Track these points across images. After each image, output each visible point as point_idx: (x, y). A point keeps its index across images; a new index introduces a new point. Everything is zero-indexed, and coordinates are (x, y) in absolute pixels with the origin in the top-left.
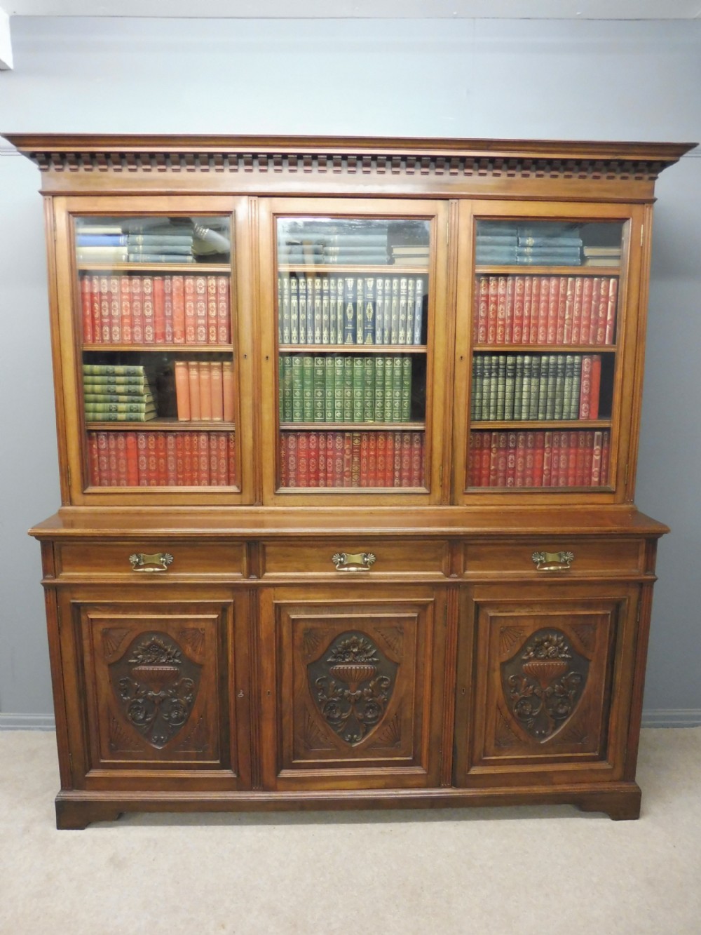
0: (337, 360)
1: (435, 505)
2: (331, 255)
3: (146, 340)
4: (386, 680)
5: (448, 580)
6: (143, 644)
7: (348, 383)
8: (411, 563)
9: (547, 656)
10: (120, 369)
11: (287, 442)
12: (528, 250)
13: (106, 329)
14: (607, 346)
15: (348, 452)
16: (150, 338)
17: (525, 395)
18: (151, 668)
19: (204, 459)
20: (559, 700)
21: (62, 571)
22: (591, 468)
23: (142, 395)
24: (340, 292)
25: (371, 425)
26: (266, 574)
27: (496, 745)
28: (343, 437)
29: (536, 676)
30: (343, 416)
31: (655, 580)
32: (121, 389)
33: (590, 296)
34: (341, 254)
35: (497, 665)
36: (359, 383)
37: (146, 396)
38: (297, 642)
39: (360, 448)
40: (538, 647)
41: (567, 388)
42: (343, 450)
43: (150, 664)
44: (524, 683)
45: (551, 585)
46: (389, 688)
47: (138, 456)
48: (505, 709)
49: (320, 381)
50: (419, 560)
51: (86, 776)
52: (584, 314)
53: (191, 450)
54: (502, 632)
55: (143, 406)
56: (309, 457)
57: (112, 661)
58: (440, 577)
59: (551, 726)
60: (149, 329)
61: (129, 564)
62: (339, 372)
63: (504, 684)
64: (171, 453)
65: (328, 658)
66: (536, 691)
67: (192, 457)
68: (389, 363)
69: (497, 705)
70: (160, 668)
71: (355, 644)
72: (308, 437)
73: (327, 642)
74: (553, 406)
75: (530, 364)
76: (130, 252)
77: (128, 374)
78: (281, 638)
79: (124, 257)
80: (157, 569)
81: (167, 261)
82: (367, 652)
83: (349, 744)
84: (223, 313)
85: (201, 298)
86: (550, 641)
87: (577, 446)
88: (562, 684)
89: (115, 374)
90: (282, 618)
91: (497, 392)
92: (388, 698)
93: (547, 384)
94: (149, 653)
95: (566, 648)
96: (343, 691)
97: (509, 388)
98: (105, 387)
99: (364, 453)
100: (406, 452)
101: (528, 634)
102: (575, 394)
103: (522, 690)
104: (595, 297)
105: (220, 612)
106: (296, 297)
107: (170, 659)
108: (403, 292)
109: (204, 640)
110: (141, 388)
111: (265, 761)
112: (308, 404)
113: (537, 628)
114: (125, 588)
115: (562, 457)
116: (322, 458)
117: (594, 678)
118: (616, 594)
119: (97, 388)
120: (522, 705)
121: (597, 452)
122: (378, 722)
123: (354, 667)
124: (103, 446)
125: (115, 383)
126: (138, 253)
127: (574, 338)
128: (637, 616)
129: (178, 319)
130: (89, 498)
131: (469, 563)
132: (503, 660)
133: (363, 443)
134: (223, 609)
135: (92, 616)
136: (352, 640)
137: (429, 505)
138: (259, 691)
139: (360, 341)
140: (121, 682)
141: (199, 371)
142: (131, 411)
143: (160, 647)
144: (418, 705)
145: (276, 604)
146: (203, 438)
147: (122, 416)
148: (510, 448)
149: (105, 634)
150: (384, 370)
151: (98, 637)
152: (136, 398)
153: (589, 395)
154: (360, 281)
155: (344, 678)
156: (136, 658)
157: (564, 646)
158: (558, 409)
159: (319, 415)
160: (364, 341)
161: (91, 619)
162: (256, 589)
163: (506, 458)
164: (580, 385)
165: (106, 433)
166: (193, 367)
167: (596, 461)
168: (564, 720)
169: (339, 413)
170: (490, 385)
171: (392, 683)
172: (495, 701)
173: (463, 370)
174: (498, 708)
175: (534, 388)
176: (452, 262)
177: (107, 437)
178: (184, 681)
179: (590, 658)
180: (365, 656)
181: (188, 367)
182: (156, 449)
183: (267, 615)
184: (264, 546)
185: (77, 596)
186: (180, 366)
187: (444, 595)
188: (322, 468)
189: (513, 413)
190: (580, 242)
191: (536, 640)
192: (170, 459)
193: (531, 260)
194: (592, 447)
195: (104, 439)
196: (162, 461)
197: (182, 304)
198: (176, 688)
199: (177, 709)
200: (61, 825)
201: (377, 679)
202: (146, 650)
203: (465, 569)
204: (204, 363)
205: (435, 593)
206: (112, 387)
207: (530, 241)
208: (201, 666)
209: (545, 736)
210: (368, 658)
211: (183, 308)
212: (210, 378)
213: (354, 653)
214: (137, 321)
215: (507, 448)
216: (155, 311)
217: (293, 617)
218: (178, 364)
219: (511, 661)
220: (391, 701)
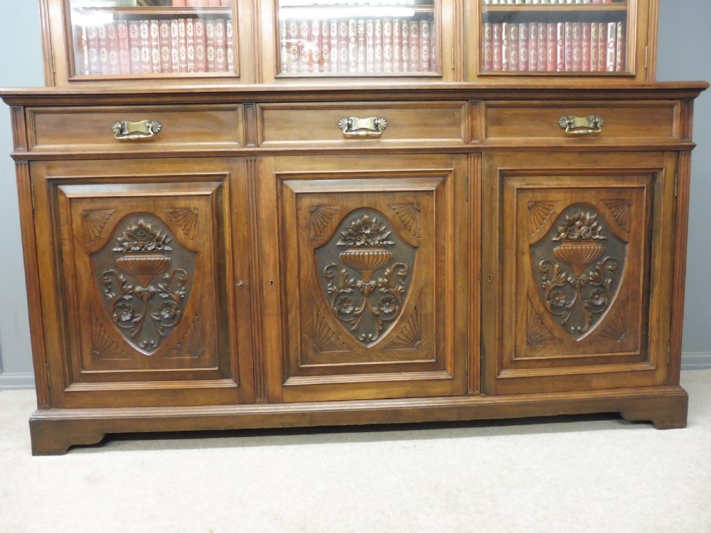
4: (403, 267)
5: (469, 146)
6: (129, 229)
8: (426, 129)
9: (580, 237)
15: (352, 40)
18: (138, 258)
19: (200, 48)
20: (595, 290)
21: (37, 141)
26: (265, 143)
27: (527, 342)
28: (348, 24)
29: (569, 262)
31: (693, 147)
35: (526, 247)
38: (303, 223)
39: (365, 37)
40: (570, 226)
42: (347, 39)
43: (137, 253)
44: (555, 270)
45: (582, 151)
46: (407, 277)
47: (130, 47)
48: (536, 300)
50: (435, 125)
51: (67, 390)
53: (186, 37)
54: (529, 208)
57: (94, 249)
58: (459, 144)
59: (588, 320)
63: (534, 269)
64: (164, 41)
65: (337, 241)
66: (569, 279)
67: (187, 45)
69: (528, 295)
70: (148, 257)
71: (366, 224)
72: (310, 24)
73: (335, 221)
78: (283, 218)
80: (142, 136)
82: (382, 233)
83: (363, 344)
86: (583, 220)
88: (598, 271)
90: (285, 194)
92: (406, 288)
94: (135, 240)
95: (600, 228)
96: (355, 282)
99: (370, 42)
100: (414, 42)
101: (558, 209)
103: (554, 279)
105: (215, 189)
107: (159, 246)
109: (197, 222)
111: (269, 366)
113: (568, 203)
115: (575, 50)
116: (325, 47)
117: (632, 262)
118: (650, 162)
120: (555, 296)
121: (611, 45)
122: (396, 318)
123: (366, 252)
128: (674, 191)
131: (490, 129)
132: (532, 241)
133: (368, 31)
134: (217, 183)
135: (70, 195)
136: (363, 219)
138: (261, 281)
140: (105, 275)
143: (147, 230)
144: (439, 297)
145: (277, 175)
148: (522, 41)
149: (86, 216)
151: (77, 221)
155: (356, 265)
156: (122, 246)
157: (598, 225)
161: (71, 200)
162: (254, 159)
163: (518, 51)
167: (610, 54)
168: (602, 313)
171: (410, 272)
172: (525, 289)
174: (529, 298)
178: (175, 272)
179: (626, 240)
180: (379, 238)
182: (149, 38)
183: (267, 190)
184: (262, 110)
185: (53, 172)
187: (464, 164)
191: (567, 217)
194: (606, 39)
198: (167, 280)
199: (168, 306)
200: (38, 450)
201: (393, 266)
202: (132, 236)
203: (487, 136)
205: (454, 162)
208: (195, 252)
209: (581, 333)
210: (383, 240)
213: (367, 234)
215: (518, 40)
217: (297, 190)
219: (540, 242)
220: (410, 292)
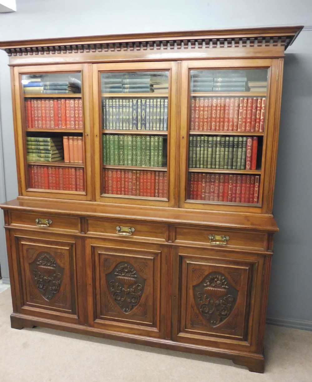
0: (129, 137)
1: (171, 207)
2: (126, 89)
3: (51, 127)
4: (140, 286)
5: (166, 243)
6: (41, 256)
7: (134, 148)
8: (151, 233)
9: (216, 285)
10: (41, 139)
11: (108, 174)
12: (219, 84)
13: (36, 122)
14: (261, 133)
15: (134, 179)
16: (53, 126)
17: (217, 156)
18: (45, 267)
19: (74, 179)
20: (223, 308)
21: (12, 223)
22: (253, 194)
23: (50, 151)
24: (131, 106)
25: (144, 167)
26: (89, 232)
27: (191, 324)
28: (132, 173)
30: (132, 163)
32: (42, 147)
33: (252, 107)
34: (131, 88)
35: (191, 286)
36: (139, 148)
37: (51, 151)
38: (101, 264)
39: (140, 178)
40: (212, 280)
41: (239, 153)
42: (132, 179)
43: (44, 265)
44: (205, 297)
45: (217, 251)
46: (142, 290)
47: (48, 177)
48: (195, 308)
49: (122, 146)
50: (154, 232)
51: (22, 308)
52: (249, 116)
53: (69, 175)
55: (50, 155)
56: (117, 181)
57: (30, 262)
58: (164, 242)
59: (219, 320)
60: (52, 122)
61: (35, 222)
62: (130, 143)
63: (195, 296)
64: (61, 176)
66: (211, 301)
67: (69, 178)
68: (152, 139)
69: (192, 306)
70: (49, 267)
71: (126, 268)
72: (117, 172)
74: (232, 162)
75: (220, 141)
76: (44, 89)
77: (44, 141)
78: (94, 261)
79: (42, 92)
80: (45, 226)
81: (58, 93)
82: (132, 272)
83: (124, 313)
84: (81, 116)
85: (72, 109)
87: (246, 183)
88: (224, 300)
89: (39, 141)
90: (95, 252)
91: (204, 154)
92: (142, 294)
93: (228, 151)
94: (44, 261)
96: (121, 289)
97: (210, 153)
98: (36, 147)
99: (142, 181)
100: (161, 181)
101: (206, 273)
102: (243, 157)
103: (204, 300)
104: (254, 108)
105: (70, 247)
106: (111, 108)
107: (52, 264)
108: (159, 106)
109: (64, 258)
110: (49, 147)
111: (89, 314)
112: (116, 157)
113: (211, 271)
114: (34, 233)
115: (238, 188)
116: (123, 182)
117: (240, 299)
118: (251, 259)
119: (33, 147)
120: (204, 307)
121: (257, 186)
122: (137, 305)
123: (126, 278)
124: (36, 171)
125: (40, 145)
126: (47, 90)
127: (243, 129)
128: (263, 272)
129: (63, 118)
130: (28, 193)
131: (177, 236)
133: (141, 176)
134: (71, 245)
135: (22, 243)
136: (125, 266)
137: (169, 207)
138: (86, 283)
139: (139, 128)
141: (73, 141)
142: (46, 157)
143: (47, 258)
144: (154, 300)
145: (92, 246)
146: (73, 170)
147: (42, 159)
148: (212, 182)
149: (27, 250)
150: (150, 142)
152: (47, 152)
153: (251, 157)
154: (139, 101)
155: (122, 282)
156: (39, 262)
157: (225, 282)
158: (234, 164)
159: (121, 162)
160: (141, 128)
161: (22, 244)
162: (84, 239)
163: (210, 187)
164: (246, 152)
165: (36, 166)
166: (71, 139)
167: (256, 190)
168: (225, 318)
169: (130, 162)
170: (200, 151)
171: (143, 288)
172: (191, 304)
173: (184, 143)
174: (192, 307)
175: (222, 153)
176: (179, 91)
177: (37, 168)
179: (238, 289)
180: (131, 274)
181: (68, 139)
182: (55, 174)
183: (88, 251)
184: (87, 220)
185: (17, 233)
186: (65, 138)
187: (166, 250)
188: (123, 186)
189: (211, 165)
190: (245, 79)
191: (210, 277)
192: (61, 178)
193: (220, 89)
194: (254, 183)
195: (36, 169)
196: (57, 179)
197: (65, 111)
199: (55, 285)
200: (13, 326)
201: (136, 285)
202: (42, 260)
203: (176, 239)
204: (75, 137)
206: (38, 147)
207: (220, 79)
208: (64, 269)
209: (215, 324)
211: (65, 113)
212: (77, 144)
213: (126, 272)
214: (48, 119)
215: (210, 182)
216: (54, 114)
217: (99, 252)
219: (198, 285)
220: (143, 296)
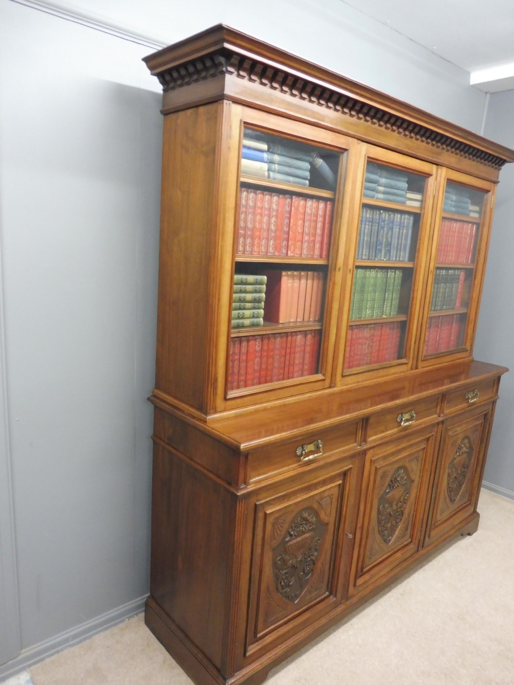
1: (410, 370)
3: (268, 252)
5: (439, 420)
9: (462, 453)
10: (251, 278)
12: (453, 203)
14: (469, 265)
16: (271, 250)
18: (298, 539)
20: (462, 477)
21: (250, 478)
26: (368, 440)
29: (457, 466)
32: (249, 297)
34: (383, 192)
37: (263, 302)
44: (453, 472)
45: (472, 410)
46: (408, 498)
48: (446, 491)
51: (248, 655)
53: (291, 348)
54: (452, 444)
55: (262, 312)
57: (276, 545)
58: (436, 419)
61: (295, 456)
63: (448, 476)
64: (277, 352)
65: (387, 490)
67: (290, 354)
70: (303, 537)
73: (389, 479)
75: (444, 275)
77: (255, 283)
79: (265, 174)
80: (316, 455)
82: (403, 478)
83: (387, 545)
85: (309, 217)
86: (464, 444)
88: (464, 467)
89: (246, 283)
92: (407, 505)
94: (298, 528)
95: (468, 446)
98: (238, 296)
101: (459, 442)
103: (452, 477)
105: (343, 478)
107: (310, 527)
109: (331, 503)
110: (262, 295)
111: (351, 578)
113: (462, 437)
116: (357, 345)
117: (474, 459)
118: (486, 410)
122: (400, 524)
125: (245, 292)
126: (275, 171)
129: (293, 234)
131: (446, 406)
132: (450, 461)
133: (375, 332)
134: (345, 475)
135: (268, 512)
137: (407, 370)
139: (382, 258)
140: (278, 560)
141: (293, 279)
142: (253, 317)
145: (373, 460)
147: (247, 322)
149: (274, 524)
151: (269, 527)
152: (257, 305)
154: (387, 214)
155: (391, 501)
160: (385, 258)
162: (364, 453)
166: (290, 276)
168: (462, 488)
171: (409, 494)
173: (430, 280)
176: (435, 208)
178: (316, 541)
179: (474, 449)
182: (268, 350)
183: (367, 470)
185: (260, 498)
186: (284, 276)
187: (436, 429)
190: (470, 201)
191: (461, 444)
192: (276, 357)
193: (453, 209)
196: (270, 360)
198: (310, 549)
199: (309, 565)
201: (404, 494)
203: (445, 411)
204: (297, 273)
205: (432, 430)
206: (243, 296)
209: (455, 500)
213: (398, 481)
214: (264, 234)
216: (278, 226)
217: (378, 467)
218: (284, 273)
